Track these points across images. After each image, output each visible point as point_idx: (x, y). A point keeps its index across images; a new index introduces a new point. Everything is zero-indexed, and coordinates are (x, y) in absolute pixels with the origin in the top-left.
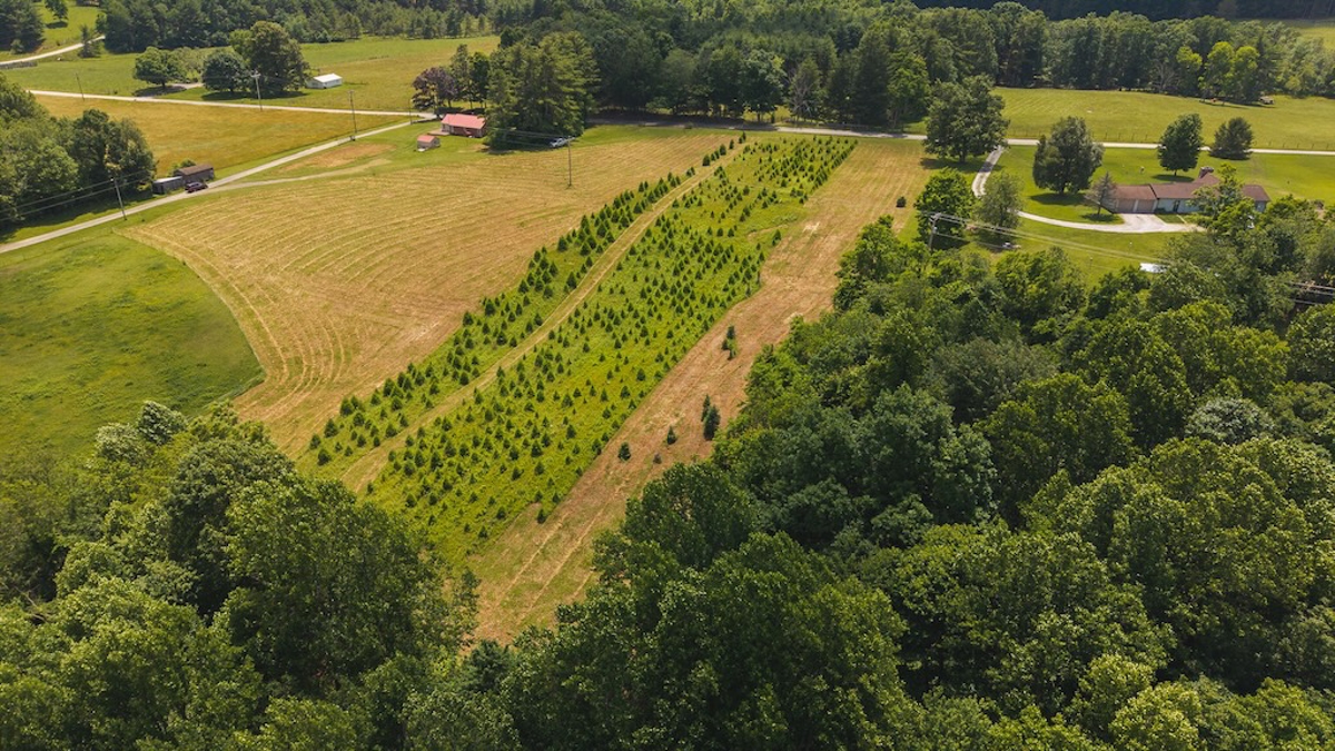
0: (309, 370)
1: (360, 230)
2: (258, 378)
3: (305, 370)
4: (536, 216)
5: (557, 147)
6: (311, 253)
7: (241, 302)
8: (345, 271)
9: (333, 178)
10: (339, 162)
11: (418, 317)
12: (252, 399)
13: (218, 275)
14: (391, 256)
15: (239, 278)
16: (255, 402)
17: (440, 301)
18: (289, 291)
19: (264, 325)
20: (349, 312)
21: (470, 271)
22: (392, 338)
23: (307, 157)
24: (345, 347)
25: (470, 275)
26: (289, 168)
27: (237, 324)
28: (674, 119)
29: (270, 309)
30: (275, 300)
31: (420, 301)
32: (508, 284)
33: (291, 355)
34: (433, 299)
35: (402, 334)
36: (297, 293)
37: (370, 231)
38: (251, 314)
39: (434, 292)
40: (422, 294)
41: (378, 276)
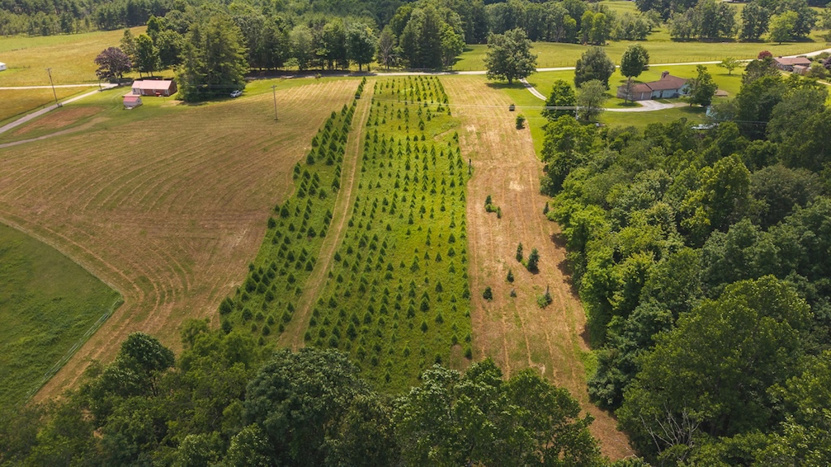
0: (159, 285)
1: (132, 169)
2: (118, 300)
3: (155, 285)
4: (272, 142)
5: (236, 97)
6: (101, 193)
7: (62, 241)
8: (141, 202)
9: (71, 135)
10: (62, 124)
11: (227, 228)
12: (122, 320)
13: (26, 222)
14: (174, 186)
15: (47, 222)
16: (127, 321)
17: (237, 213)
18: (101, 225)
19: (96, 256)
20: (165, 233)
21: (248, 188)
22: (215, 248)
23: (30, 122)
24: (179, 261)
25: (250, 191)
26: (21, 132)
27: (69, 259)
28: (301, 73)
29: (93, 242)
30: (93, 234)
31: (221, 216)
32: (285, 193)
33: (134, 276)
34: (231, 213)
35: (222, 243)
36: (109, 226)
37: (142, 170)
38: (77, 249)
39: (228, 207)
40: (220, 211)
41: (173, 202)
